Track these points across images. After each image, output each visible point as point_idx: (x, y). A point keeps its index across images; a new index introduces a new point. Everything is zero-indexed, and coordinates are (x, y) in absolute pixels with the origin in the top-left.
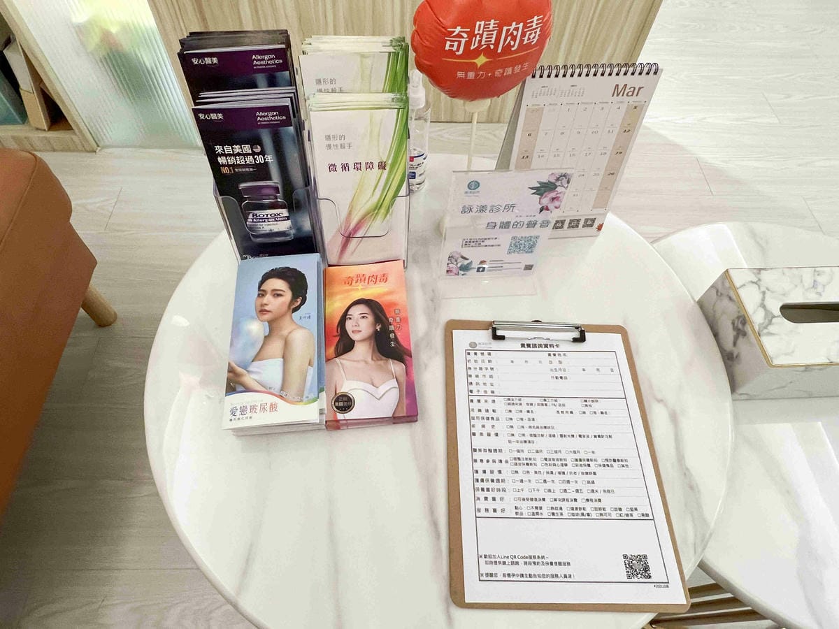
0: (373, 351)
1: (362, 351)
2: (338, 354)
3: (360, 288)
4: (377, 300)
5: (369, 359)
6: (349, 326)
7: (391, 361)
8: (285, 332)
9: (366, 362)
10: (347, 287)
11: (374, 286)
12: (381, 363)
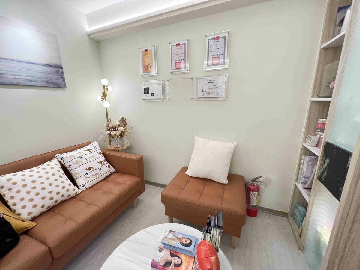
0: (169, 261)
1: (170, 258)
2: (171, 253)
3: (186, 264)
4: (180, 267)
5: (167, 259)
6: (177, 258)
7: (164, 263)
8: (177, 240)
9: (167, 258)
10: (187, 261)
11: (185, 268)
12: (165, 261)
